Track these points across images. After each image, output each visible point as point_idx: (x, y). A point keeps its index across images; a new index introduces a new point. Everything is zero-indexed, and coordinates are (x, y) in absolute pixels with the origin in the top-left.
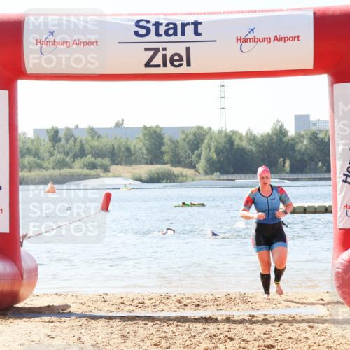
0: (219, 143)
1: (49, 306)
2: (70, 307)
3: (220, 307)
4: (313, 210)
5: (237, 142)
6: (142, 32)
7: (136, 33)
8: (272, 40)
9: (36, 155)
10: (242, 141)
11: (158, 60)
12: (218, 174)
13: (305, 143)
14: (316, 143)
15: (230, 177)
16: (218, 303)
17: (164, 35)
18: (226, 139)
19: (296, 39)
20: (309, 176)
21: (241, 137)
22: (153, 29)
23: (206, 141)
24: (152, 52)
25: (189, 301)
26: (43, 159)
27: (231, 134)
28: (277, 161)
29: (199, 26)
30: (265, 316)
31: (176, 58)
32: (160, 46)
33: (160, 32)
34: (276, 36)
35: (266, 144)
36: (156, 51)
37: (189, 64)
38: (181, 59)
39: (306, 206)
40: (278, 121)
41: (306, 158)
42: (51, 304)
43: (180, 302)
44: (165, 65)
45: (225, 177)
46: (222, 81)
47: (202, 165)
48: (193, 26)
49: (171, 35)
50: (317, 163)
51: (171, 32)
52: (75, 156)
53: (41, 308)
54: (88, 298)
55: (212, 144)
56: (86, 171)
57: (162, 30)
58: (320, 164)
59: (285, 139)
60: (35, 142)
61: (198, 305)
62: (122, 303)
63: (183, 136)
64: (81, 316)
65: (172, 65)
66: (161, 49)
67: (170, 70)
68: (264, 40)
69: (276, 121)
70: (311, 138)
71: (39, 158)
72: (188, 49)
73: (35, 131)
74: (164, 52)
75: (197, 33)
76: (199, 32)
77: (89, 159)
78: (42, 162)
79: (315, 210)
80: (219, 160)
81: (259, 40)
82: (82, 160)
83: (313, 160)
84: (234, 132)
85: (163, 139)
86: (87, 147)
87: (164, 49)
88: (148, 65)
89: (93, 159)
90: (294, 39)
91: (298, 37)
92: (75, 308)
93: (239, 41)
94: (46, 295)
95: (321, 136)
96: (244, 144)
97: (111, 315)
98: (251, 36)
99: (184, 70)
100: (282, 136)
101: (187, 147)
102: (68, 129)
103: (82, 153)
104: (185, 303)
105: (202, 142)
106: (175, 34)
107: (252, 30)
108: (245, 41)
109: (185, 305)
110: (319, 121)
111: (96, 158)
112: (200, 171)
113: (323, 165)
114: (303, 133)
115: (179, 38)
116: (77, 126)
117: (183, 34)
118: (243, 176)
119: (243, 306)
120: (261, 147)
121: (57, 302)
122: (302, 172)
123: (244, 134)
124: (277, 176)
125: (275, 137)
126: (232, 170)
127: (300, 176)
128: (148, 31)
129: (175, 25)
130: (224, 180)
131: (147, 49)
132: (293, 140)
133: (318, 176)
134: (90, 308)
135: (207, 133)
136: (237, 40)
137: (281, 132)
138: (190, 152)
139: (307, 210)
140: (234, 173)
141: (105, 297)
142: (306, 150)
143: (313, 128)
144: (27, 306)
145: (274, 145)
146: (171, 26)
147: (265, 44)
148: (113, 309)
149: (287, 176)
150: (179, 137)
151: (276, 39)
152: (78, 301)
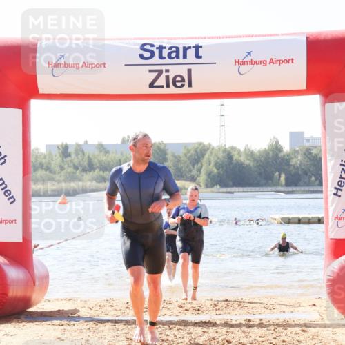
0: (218, 158)
1: (59, 311)
2: (79, 311)
3: (219, 312)
4: (307, 221)
5: (236, 156)
6: (147, 55)
7: (141, 56)
8: (268, 62)
9: (48, 169)
10: (240, 156)
11: (161, 81)
12: (218, 186)
13: (299, 158)
14: (310, 159)
15: (229, 189)
16: (217, 308)
17: (167, 58)
18: (225, 155)
19: (291, 61)
20: (302, 189)
21: (239, 153)
22: (157, 52)
23: (206, 156)
24: (156, 74)
25: (190, 306)
26: (55, 173)
27: (229, 149)
28: (273, 174)
29: (200, 49)
30: (261, 320)
31: (178, 79)
32: (164, 68)
33: (164, 56)
34: (271, 59)
35: (262, 159)
36: (160, 72)
37: (190, 85)
38: (183, 80)
39: (300, 217)
40: (274, 138)
41: (300, 172)
42: (61, 309)
43: (181, 307)
44: (168, 86)
45: (225, 190)
46: (222, 100)
47: (202, 178)
48: (194, 49)
49: (173, 58)
50: (311, 177)
51: (173, 55)
52: (84, 170)
53: (51, 312)
54: (95, 303)
55: (212, 159)
56: (94, 184)
57: (165, 52)
58: (313, 178)
59: (281, 155)
60: (47, 157)
61: (199, 310)
62: (127, 308)
63: (185, 152)
64: (89, 320)
65: (175, 85)
66: (164, 71)
67: (172, 90)
68: (260, 62)
69: (272, 138)
70: (305, 154)
71: (51, 172)
72: (189, 71)
73: (47, 146)
74: (167, 74)
75: (197, 56)
76: (200, 55)
77: (97, 173)
78: (54, 176)
79: (309, 221)
80: (219, 173)
81: (255, 63)
82: (91, 173)
83: (307, 174)
84: (233, 148)
85: (166, 154)
86: (95, 161)
87: (167, 71)
88: (152, 85)
89: (101, 173)
90: (288, 61)
91: (292, 59)
92: (83, 313)
93: (237, 64)
94: (57, 300)
95: (314, 152)
96: (243, 159)
97: (117, 318)
98: (248, 59)
99: (186, 90)
100: (277, 152)
101: (189, 162)
102: (78, 145)
103: (91, 167)
104: (186, 308)
105: (203, 157)
106: (177, 57)
107: (249, 53)
108: (243, 63)
109: (186, 310)
110: (312, 138)
111: (104, 172)
112: (201, 184)
113: (316, 179)
114: (297, 149)
115: (181, 60)
116: (86, 142)
117: (185, 57)
118: (241, 189)
119: (240, 311)
120: (257, 162)
121: (66, 307)
122: (296, 185)
123: (242, 150)
124: (274, 189)
125: (271, 153)
126: (231, 183)
127: (294, 189)
128: (153, 53)
129: (178, 49)
130: (223, 192)
131: (151, 71)
132: (288, 156)
133: (312, 189)
134: (97, 312)
135: (208, 149)
136: (235, 62)
137: (277, 148)
138: (191, 166)
139: (302, 221)
140: (232, 186)
141: (112, 302)
142: (300, 165)
143: (307, 144)
144: (39, 310)
145: (270, 160)
146: (174, 49)
147: (261, 66)
148: (119, 313)
149: (282, 189)
150: (181, 152)
151: (272, 61)
152: (86, 306)
